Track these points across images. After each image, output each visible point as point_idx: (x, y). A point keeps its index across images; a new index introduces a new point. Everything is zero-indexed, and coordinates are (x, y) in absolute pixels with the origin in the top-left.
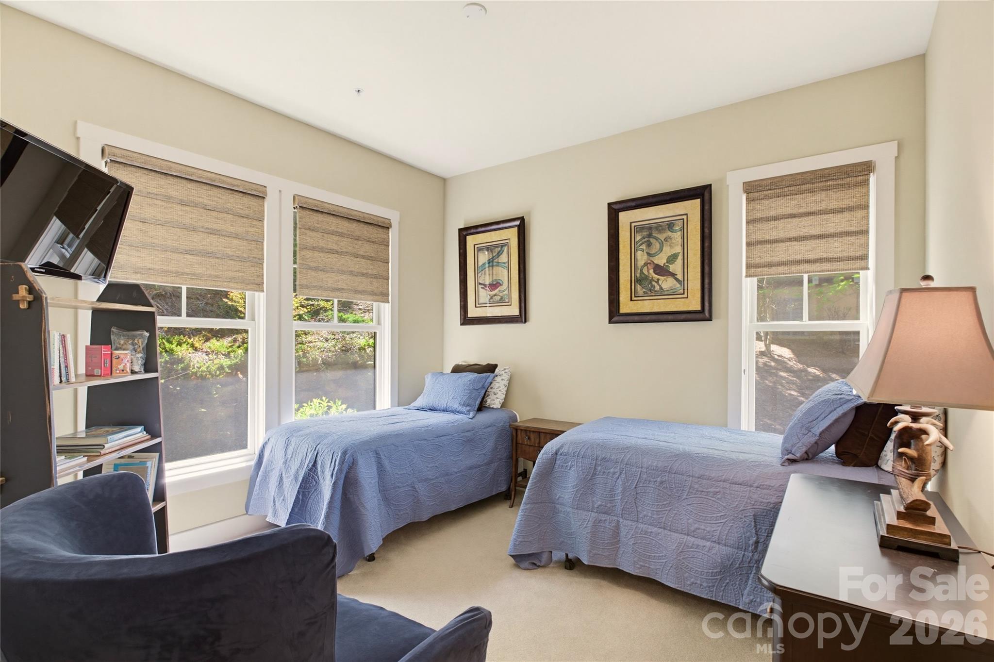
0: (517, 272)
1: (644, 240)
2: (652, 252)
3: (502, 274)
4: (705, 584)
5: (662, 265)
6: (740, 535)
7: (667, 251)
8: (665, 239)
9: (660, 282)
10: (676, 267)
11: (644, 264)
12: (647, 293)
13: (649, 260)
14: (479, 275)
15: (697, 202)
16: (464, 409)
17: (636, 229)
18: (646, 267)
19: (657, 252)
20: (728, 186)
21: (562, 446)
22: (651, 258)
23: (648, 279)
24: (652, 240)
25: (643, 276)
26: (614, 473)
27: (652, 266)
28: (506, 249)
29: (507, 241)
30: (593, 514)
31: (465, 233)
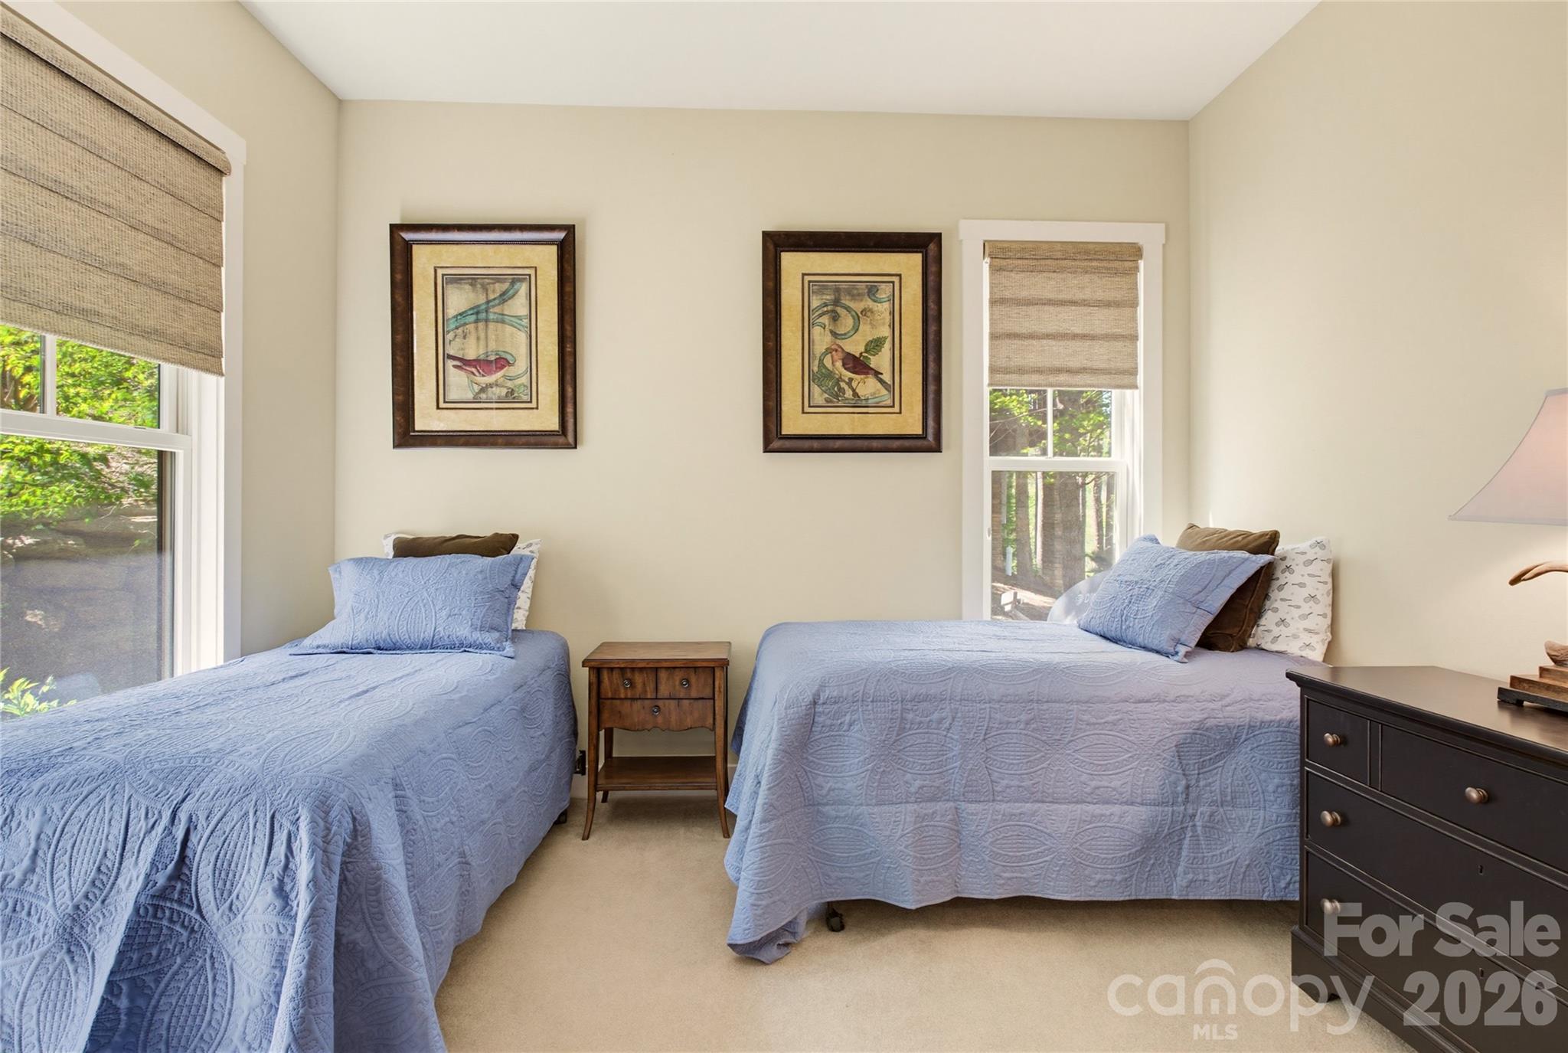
0: (555, 339)
1: (825, 309)
2: (841, 331)
3: (515, 342)
4: (1118, 878)
5: (858, 355)
6: (1161, 783)
7: (866, 333)
8: (862, 312)
9: (854, 384)
10: (881, 361)
11: (827, 349)
12: (831, 401)
13: (835, 343)
14: (449, 336)
15: (917, 258)
16: (490, 638)
17: (812, 285)
18: (829, 356)
19: (849, 332)
20: (961, 241)
21: (822, 687)
22: (839, 342)
23: (833, 378)
24: (839, 310)
25: (824, 371)
26: (940, 721)
27: (841, 355)
28: (523, 289)
29: (527, 271)
30: (911, 807)
31: (408, 236)
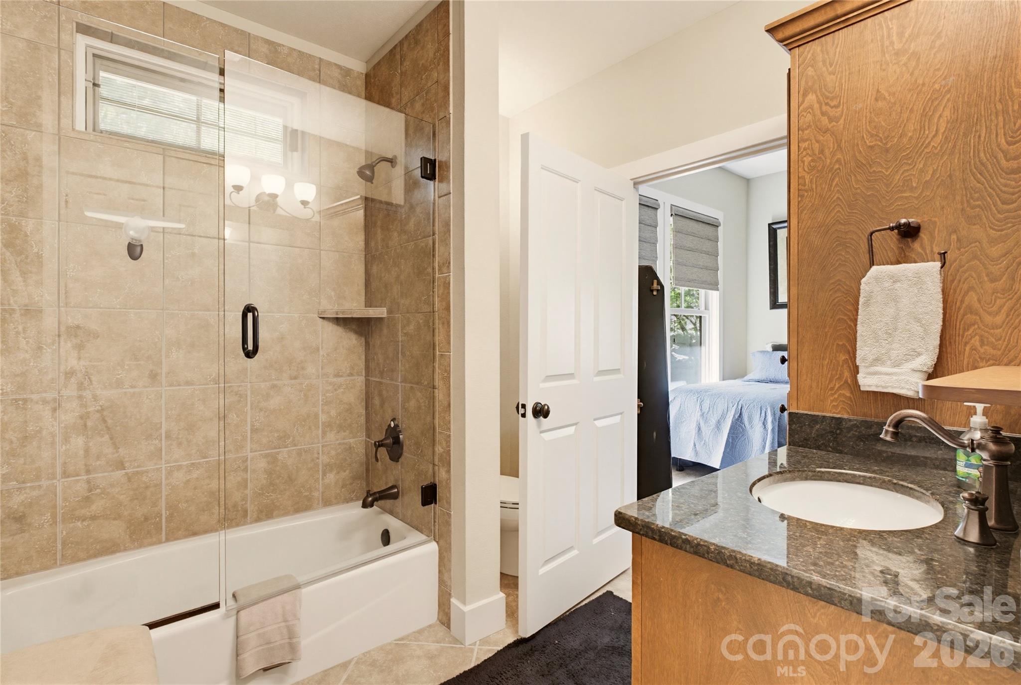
31: (775, 226)
